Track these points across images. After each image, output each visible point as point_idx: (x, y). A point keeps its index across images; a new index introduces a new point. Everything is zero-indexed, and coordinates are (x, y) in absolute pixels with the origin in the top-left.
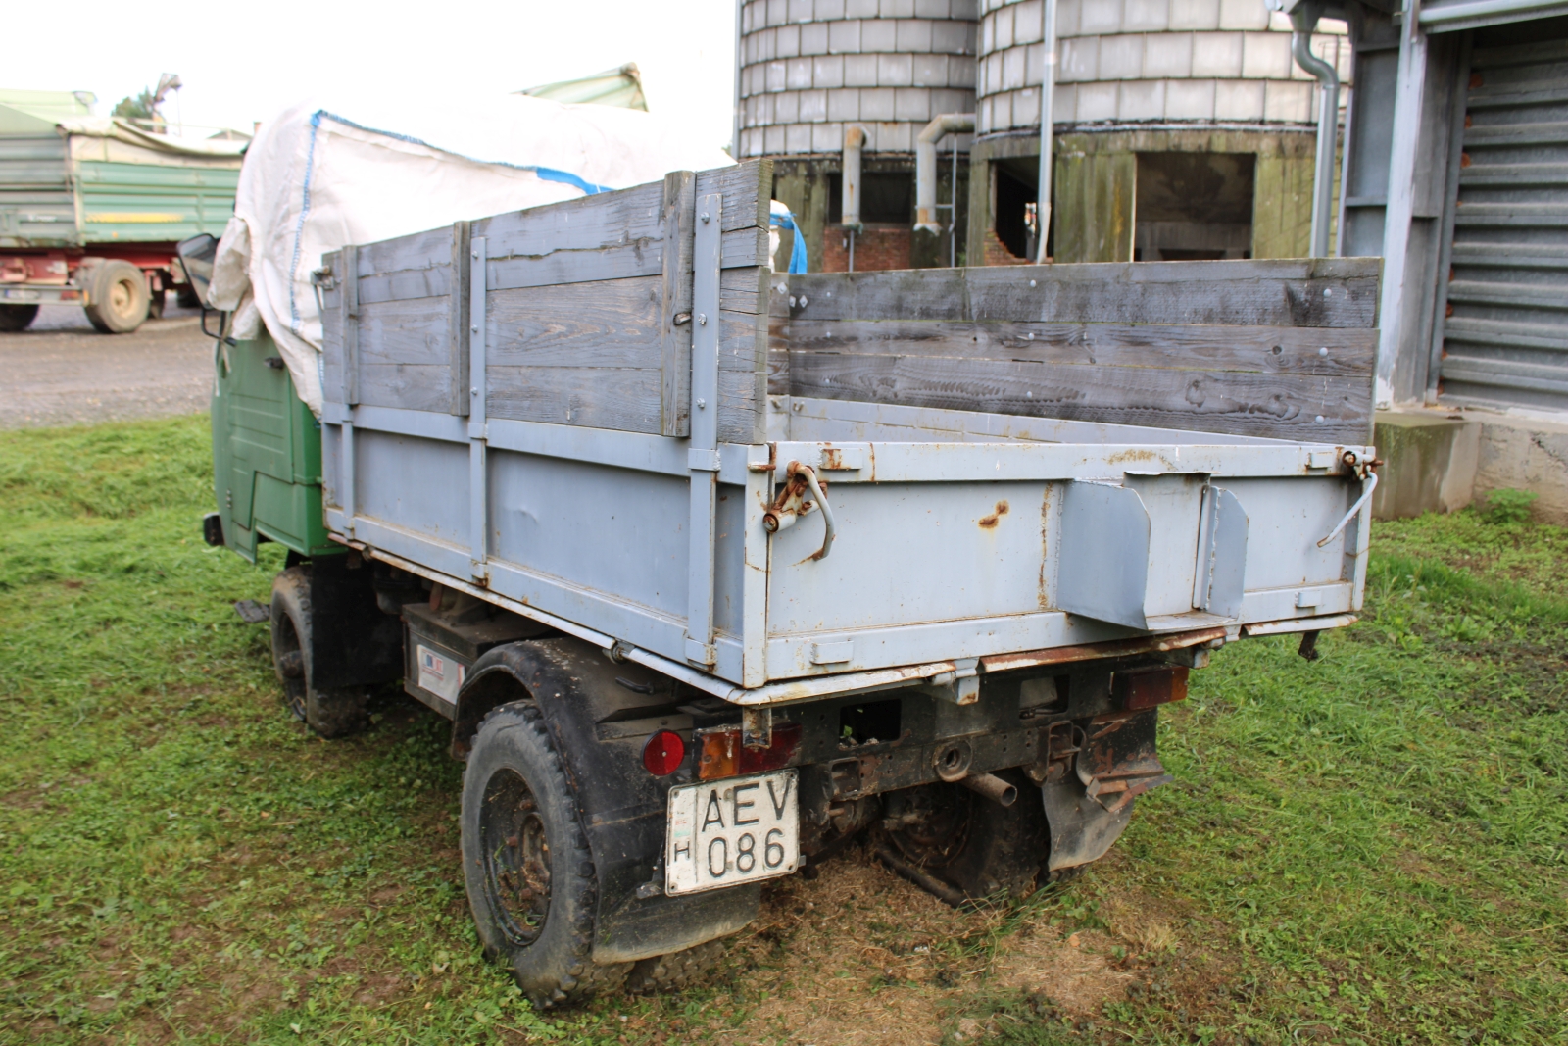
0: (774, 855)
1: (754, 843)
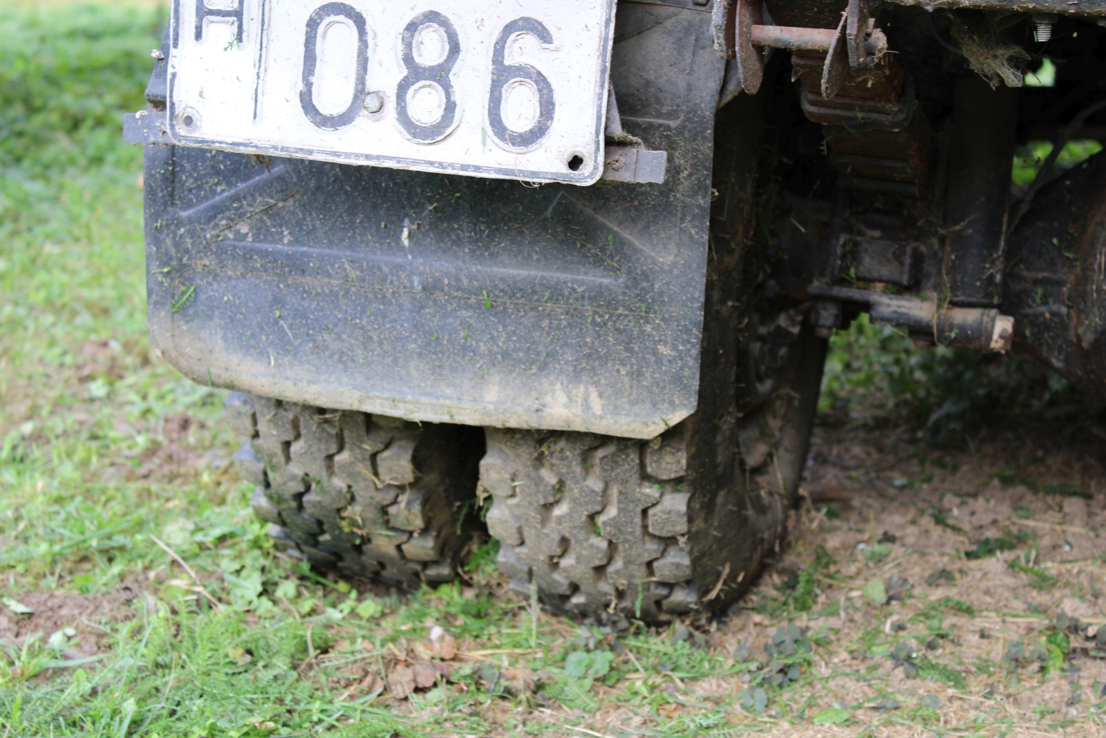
0: (521, 107)
1: (455, 49)
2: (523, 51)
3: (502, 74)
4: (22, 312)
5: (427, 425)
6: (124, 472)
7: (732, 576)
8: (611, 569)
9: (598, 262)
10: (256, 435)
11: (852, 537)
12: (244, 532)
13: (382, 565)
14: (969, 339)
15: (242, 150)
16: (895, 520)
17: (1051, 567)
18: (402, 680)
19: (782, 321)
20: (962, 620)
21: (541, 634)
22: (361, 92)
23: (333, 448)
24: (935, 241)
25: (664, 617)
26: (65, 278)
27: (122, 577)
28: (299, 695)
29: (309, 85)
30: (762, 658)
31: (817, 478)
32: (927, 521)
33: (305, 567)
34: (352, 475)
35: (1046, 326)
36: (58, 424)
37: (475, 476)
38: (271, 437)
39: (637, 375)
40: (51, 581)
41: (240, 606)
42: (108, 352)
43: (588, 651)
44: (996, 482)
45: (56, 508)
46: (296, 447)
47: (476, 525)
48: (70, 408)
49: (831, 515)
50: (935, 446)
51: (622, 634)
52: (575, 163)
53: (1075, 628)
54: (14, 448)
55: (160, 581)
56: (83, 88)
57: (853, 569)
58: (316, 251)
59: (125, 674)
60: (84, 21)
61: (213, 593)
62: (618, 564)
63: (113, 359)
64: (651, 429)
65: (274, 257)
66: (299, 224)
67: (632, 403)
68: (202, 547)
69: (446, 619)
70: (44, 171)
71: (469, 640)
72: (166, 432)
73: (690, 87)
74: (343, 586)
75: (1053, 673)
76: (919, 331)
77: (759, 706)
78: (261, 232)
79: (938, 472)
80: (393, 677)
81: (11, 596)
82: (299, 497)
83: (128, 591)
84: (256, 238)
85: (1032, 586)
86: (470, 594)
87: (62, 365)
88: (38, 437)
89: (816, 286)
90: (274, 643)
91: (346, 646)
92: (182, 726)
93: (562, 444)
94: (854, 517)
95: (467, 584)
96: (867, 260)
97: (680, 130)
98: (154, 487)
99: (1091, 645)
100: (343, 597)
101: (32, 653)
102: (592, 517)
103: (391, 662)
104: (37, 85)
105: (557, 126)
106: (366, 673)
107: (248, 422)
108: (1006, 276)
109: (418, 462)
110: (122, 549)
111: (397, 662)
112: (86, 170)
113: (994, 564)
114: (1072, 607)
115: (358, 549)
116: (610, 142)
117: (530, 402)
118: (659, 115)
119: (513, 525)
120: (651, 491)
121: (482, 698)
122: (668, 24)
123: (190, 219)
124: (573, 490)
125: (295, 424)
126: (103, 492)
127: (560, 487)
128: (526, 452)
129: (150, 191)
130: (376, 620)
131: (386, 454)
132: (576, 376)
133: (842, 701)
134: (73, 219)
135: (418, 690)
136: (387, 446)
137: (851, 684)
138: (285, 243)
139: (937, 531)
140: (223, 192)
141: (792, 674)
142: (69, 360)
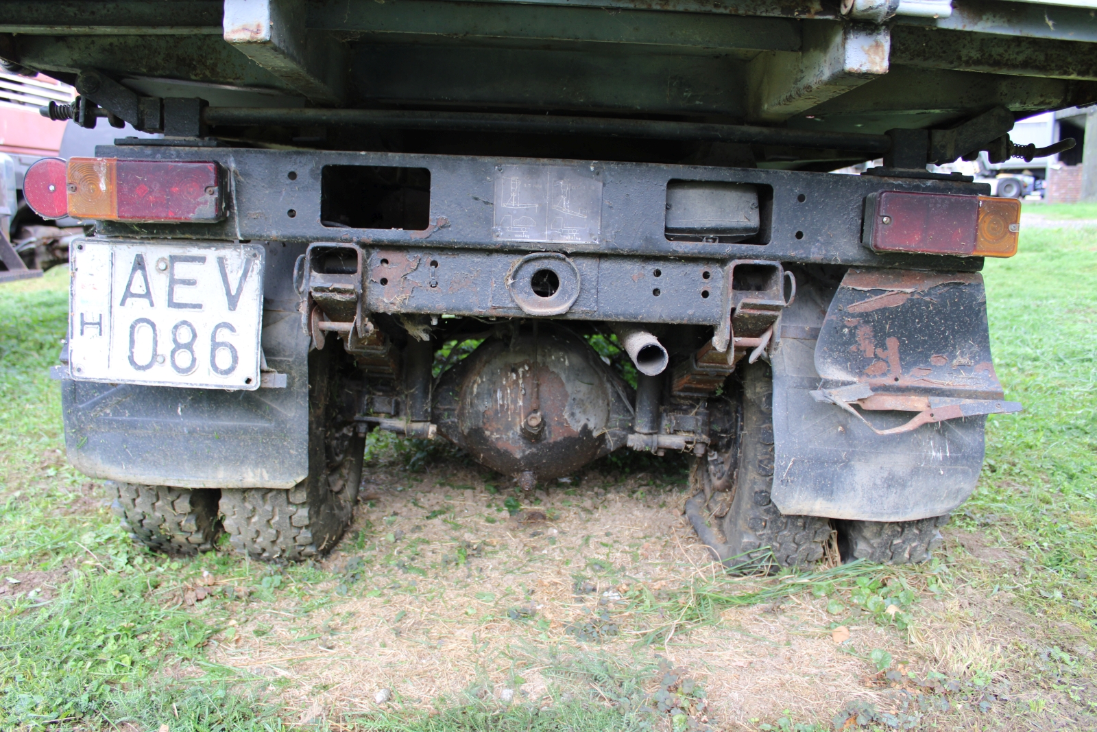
0: (224, 359)
1: (195, 336)
2: (224, 335)
3: (215, 345)
4: (15, 438)
5: (195, 490)
6: (63, 512)
7: (331, 538)
8: (278, 541)
9: (263, 417)
10: (120, 497)
11: (381, 514)
12: (119, 536)
13: (180, 546)
14: (419, 435)
15: (104, 381)
16: (398, 506)
17: (460, 520)
18: (191, 597)
19: (345, 431)
20: (425, 547)
21: (251, 570)
22: (155, 355)
23: (154, 500)
24: (403, 396)
25: (303, 558)
26: (36, 420)
27: (63, 561)
28: (145, 609)
29: (132, 353)
30: (344, 572)
31: (366, 490)
32: (410, 505)
33: (147, 549)
34: (163, 511)
35: (450, 427)
36: (32, 491)
37: (217, 507)
38: (127, 497)
39: (282, 463)
40: (29, 567)
41: (118, 569)
42: (56, 455)
43: (271, 576)
44: (438, 486)
45: (32, 531)
46: (138, 501)
47: (219, 525)
48: (38, 483)
49: (372, 505)
50: (414, 472)
51: (286, 567)
52: (248, 381)
53: (469, 546)
54: (11, 503)
55: (81, 562)
56: (44, 330)
57: (381, 528)
58: (140, 419)
59: (64, 608)
60: (46, 298)
61: (105, 565)
62: (281, 539)
63: (58, 458)
64: (290, 484)
65: (122, 422)
66: (133, 408)
67: (281, 474)
68: (100, 544)
69: (210, 567)
70: (26, 370)
71: (220, 575)
72: (83, 491)
73: (297, 345)
74: (164, 556)
75: (461, 565)
76: (400, 433)
77: (344, 592)
78: (116, 412)
79: (415, 483)
80: (187, 596)
81: (10, 576)
82: (141, 521)
83: (66, 568)
84: (114, 415)
85: (452, 529)
86: (220, 555)
87: (34, 462)
88: (23, 498)
89: (357, 416)
90: (133, 585)
91: (165, 584)
92: (91, 629)
93: (253, 492)
94: (381, 505)
95: (218, 551)
96: (377, 405)
97: (294, 362)
98: (77, 518)
99: (475, 552)
100: (164, 561)
101: (20, 601)
102: (268, 521)
103: (186, 590)
104: (23, 329)
105: (239, 367)
106: (175, 596)
107: (116, 492)
108: (432, 409)
109: (192, 503)
110: (63, 548)
111: (188, 589)
112: (46, 368)
113: (437, 521)
114: (469, 537)
115: (169, 541)
116: (262, 372)
117: (238, 477)
118: (285, 356)
119: (235, 527)
120: (292, 509)
121: (226, 601)
122: (287, 319)
123: (83, 408)
124: (259, 510)
125: (137, 491)
126: (54, 521)
127: (254, 509)
128: (238, 497)
129: (65, 399)
130: (179, 570)
131: (178, 501)
132: (257, 465)
133: (378, 586)
134: (40, 391)
135: (198, 600)
136: (178, 497)
137: (381, 579)
138: (127, 416)
139: (415, 509)
140: (98, 396)
141: (357, 577)
142: (37, 459)
